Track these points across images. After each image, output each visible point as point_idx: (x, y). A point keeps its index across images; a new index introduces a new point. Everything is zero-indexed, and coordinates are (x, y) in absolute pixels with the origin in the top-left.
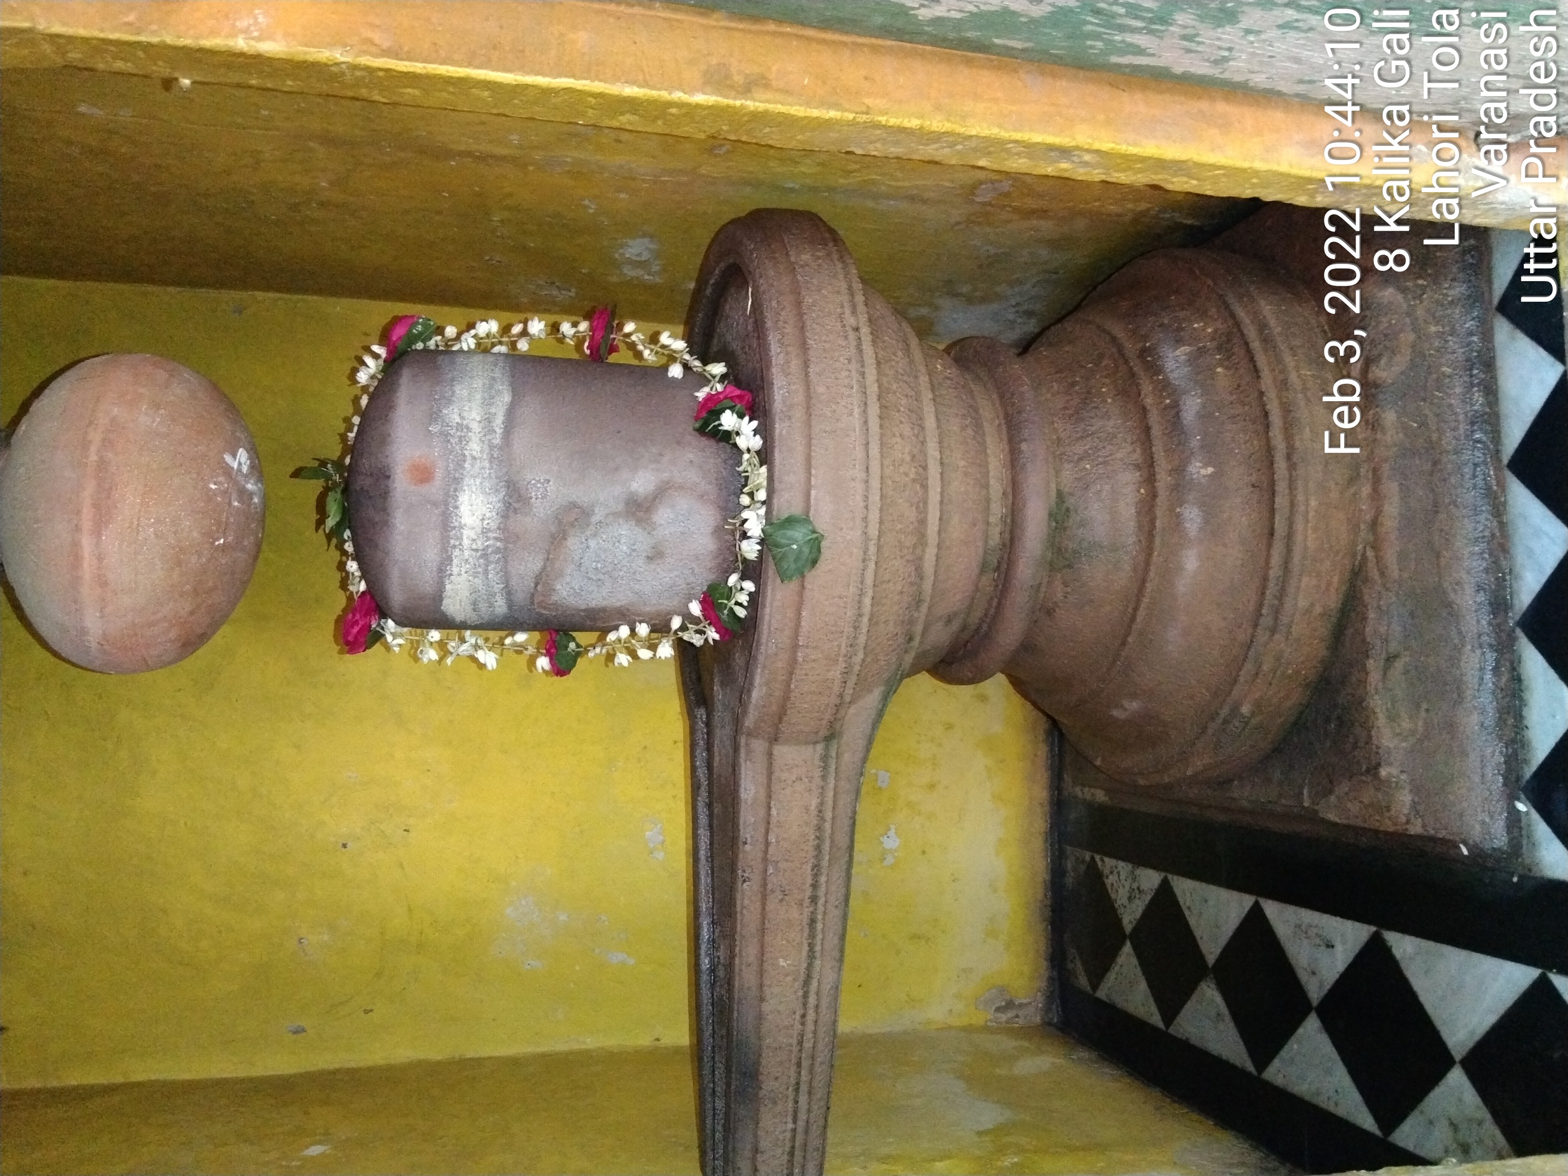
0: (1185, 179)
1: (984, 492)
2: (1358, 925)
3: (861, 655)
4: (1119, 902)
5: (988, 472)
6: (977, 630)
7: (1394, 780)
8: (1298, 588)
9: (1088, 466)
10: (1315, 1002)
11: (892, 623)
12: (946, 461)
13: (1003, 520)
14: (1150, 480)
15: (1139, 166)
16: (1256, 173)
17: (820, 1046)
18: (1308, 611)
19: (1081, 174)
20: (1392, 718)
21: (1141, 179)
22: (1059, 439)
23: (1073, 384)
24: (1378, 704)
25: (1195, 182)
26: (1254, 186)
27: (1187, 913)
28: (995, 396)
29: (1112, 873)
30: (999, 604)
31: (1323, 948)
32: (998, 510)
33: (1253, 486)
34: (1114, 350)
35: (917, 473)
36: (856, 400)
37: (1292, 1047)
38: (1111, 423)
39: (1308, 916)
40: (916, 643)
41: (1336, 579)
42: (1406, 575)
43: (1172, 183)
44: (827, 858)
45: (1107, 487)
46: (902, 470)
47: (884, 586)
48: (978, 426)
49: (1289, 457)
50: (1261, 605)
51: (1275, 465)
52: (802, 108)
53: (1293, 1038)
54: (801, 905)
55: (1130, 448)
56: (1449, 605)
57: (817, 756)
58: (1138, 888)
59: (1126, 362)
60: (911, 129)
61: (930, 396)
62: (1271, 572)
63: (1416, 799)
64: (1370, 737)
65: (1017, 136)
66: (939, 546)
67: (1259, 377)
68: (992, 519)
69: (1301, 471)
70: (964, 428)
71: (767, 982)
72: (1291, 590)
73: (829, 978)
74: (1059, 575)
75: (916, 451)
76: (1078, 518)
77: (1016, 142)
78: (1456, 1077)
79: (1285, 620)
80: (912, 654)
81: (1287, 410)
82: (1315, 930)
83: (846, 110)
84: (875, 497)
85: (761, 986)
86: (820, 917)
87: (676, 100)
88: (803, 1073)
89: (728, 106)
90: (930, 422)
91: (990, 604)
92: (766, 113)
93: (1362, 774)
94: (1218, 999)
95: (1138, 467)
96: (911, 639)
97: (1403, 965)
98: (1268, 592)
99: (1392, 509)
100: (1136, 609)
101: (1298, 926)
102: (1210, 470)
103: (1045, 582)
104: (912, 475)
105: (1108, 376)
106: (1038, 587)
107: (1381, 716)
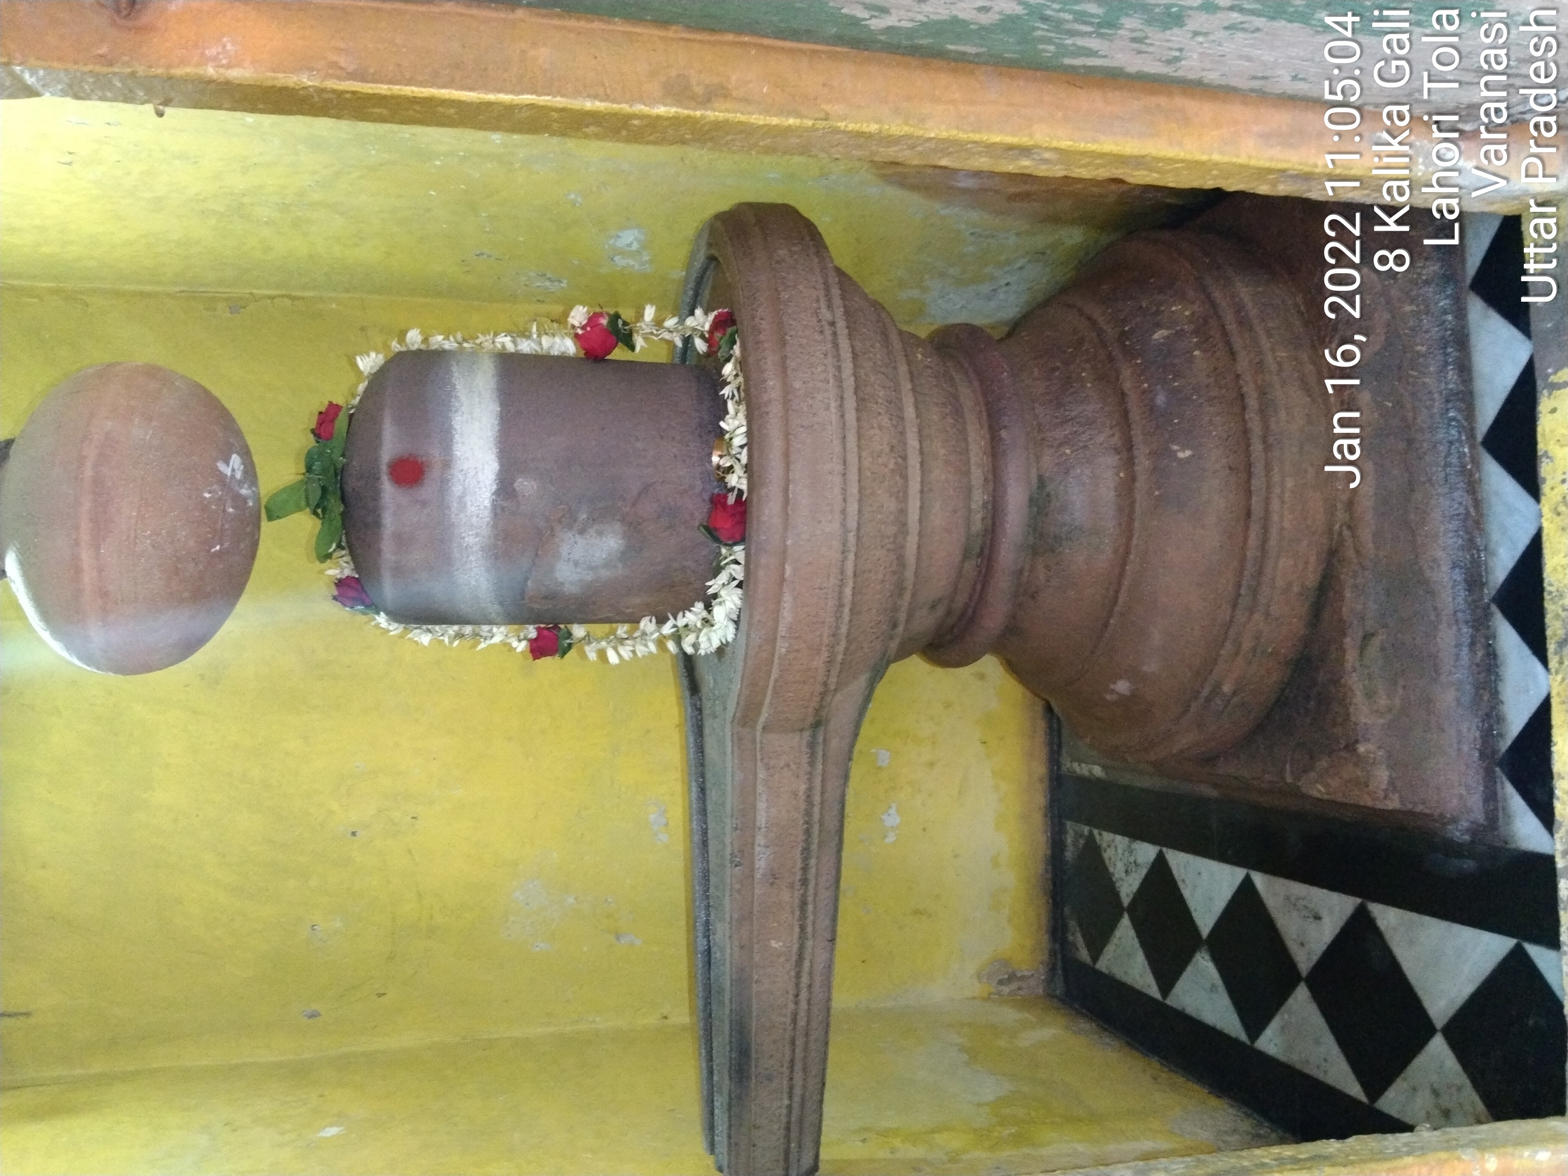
0: (1145, 173)
1: (965, 480)
2: (1344, 897)
3: (843, 644)
4: (1117, 876)
5: (969, 460)
6: (963, 614)
7: (1372, 756)
8: (1275, 568)
9: (1068, 451)
11: (874, 611)
12: (927, 450)
13: (985, 505)
14: (1129, 462)
15: (1098, 161)
16: (1216, 165)
17: (814, 1024)
19: (1042, 171)
20: (1370, 695)
21: (1103, 173)
22: (1039, 425)
23: (1054, 370)
24: (1355, 682)
25: (1155, 175)
26: (1215, 178)
27: (1181, 885)
28: (976, 383)
29: (1109, 846)
30: (983, 588)
32: (979, 497)
33: (1230, 468)
34: (1094, 334)
35: (896, 463)
36: (833, 393)
37: (1283, 1017)
38: (1091, 407)
39: (1298, 889)
40: (900, 629)
41: (1313, 560)
42: (1382, 554)
43: (1133, 176)
44: (816, 841)
45: (1087, 472)
46: (880, 461)
49: (1264, 440)
50: (1239, 586)
51: (1252, 447)
52: (762, 117)
53: (1284, 1007)
55: (1108, 432)
56: (1426, 582)
57: (805, 742)
58: (1135, 862)
59: (1105, 345)
60: (870, 133)
61: (909, 386)
62: (1249, 553)
63: (1394, 775)
64: (1348, 715)
65: (976, 137)
67: (1234, 360)
68: (974, 506)
69: (1276, 453)
72: (1268, 570)
73: (821, 958)
74: (1041, 559)
75: (894, 442)
76: (1058, 504)
77: (975, 142)
78: (1438, 1045)
80: (897, 641)
81: (1263, 392)
83: (806, 117)
86: (810, 899)
87: (637, 112)
88: (797, 1051)
89: (689, 117)
90: (910, 412)
91: (974, 589)
92: (726, 121)
93: (1340, 750)
94: (1212, 970)
95: (1117, 451)
96: (895, 626)
97: (1387, 937)
98: (1246, 573)
99: (1368, 488)
100: (1117, 592)
101: (1287, 898)
102: (1188, 453)
103: (1027, 567)
104: (891, 466)
105: (1087, 361)
106: (1021, 572)
107: (1358, 693)
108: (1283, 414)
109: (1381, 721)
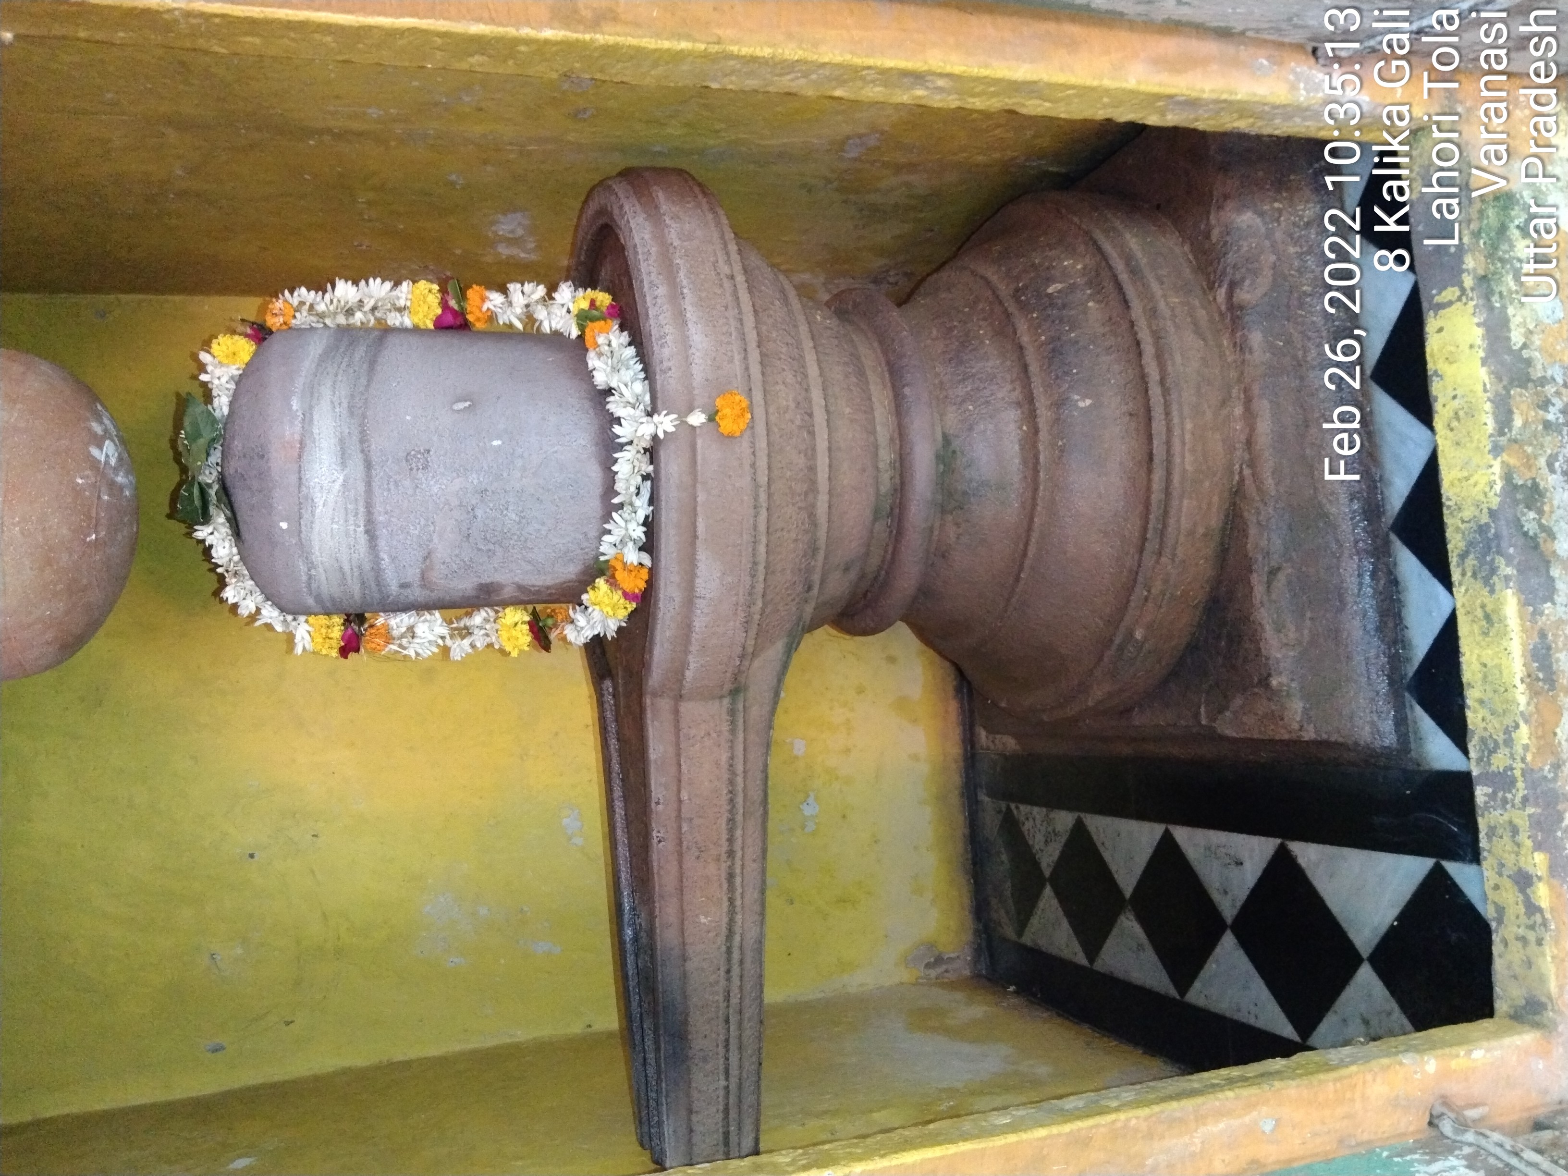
0: (1038, 102)
1: (872, 439)
2: (1264, 839)
3: (760, 604)
4: (1037, 847)
5: (874, 419)
6: (876, 578)
8: (1180, 509)
9: (971, 407)
10: (1229, 920)
11: (788, 572)
12: (832, 409)
13: (892, 465)
14: (1031, 416)
15: (991, 90)
16: (1106, 92)
17: (747, 1002)
18: (1191, 533)
19: (937, 101)
20: (1279, 629)
21: (995, 104)
22: (941, 383)
23: (951, 329)
24: (1264, 616)
25: (1047, 104)
26: (1105, 106)
27: (1101, 849)
28: (876, 344)
30: (895, 549)
31: (1233, 866)
32: (886, 456)
33: (1131, 415)
34: (990, 293)
35: (802, 420)
37: (1211, 967)
38: (990, 364)
39: (1217, 837)
40: (815, 591)
41: (1216, 499)
43: (1027, 106)
44: (741, 811)
45: (991, 427)
46: (787, 416)
47: (779, 534)
48: (861, 373)
49: (1162, 382)
50: (1145, 529)
51: (1150, 392)
52: (653, 40)
53: (1211, 958)
54: (718, 860)
55: (1009, 387)
56: (1326, 516)
57: (724, 710)
59: (1001, 303)
60: (763, 58)
61: (811, 345)
62: (1153, 496)
63: (1307, 706)
64: (1260, 649)
65: (870, 62)
66: (830, 492)
67: (1128, 307)
68: (881, 465)
69: (1174, 396)
70: (847, 376)
71: (688, 941)
72: (1173, 512)
73: (752, 934)
74: (950, 518)
75: (800, 398)
76: (964, 460)
77: (870, 68)
79: (1170, 541)
81: (1157, 337)
82: (1223, 850)
83: (697, 41)
84: (762, 444)
85: (684, 944)
86: (738, 871)
87: (524, 36)
88: (731, 1029)
89: (577, 41)
91: (886, 551)
92: (616, 47)
93: (1254, 687)
94: (1137, 929)
95: (1019, 404)
96: (809, 588)
97: (1309, 874)
98: (1152, 517)
99: (1264, 427)
100: (1026, 544)
101: (1208, 848)
102: (1088, 402)
103: (937, 525)
104: (798, 422)
105: (985, 319)
106: (931, 529)
107: (1267, 627)
108: (1178, 358)
109: (1292, 654)
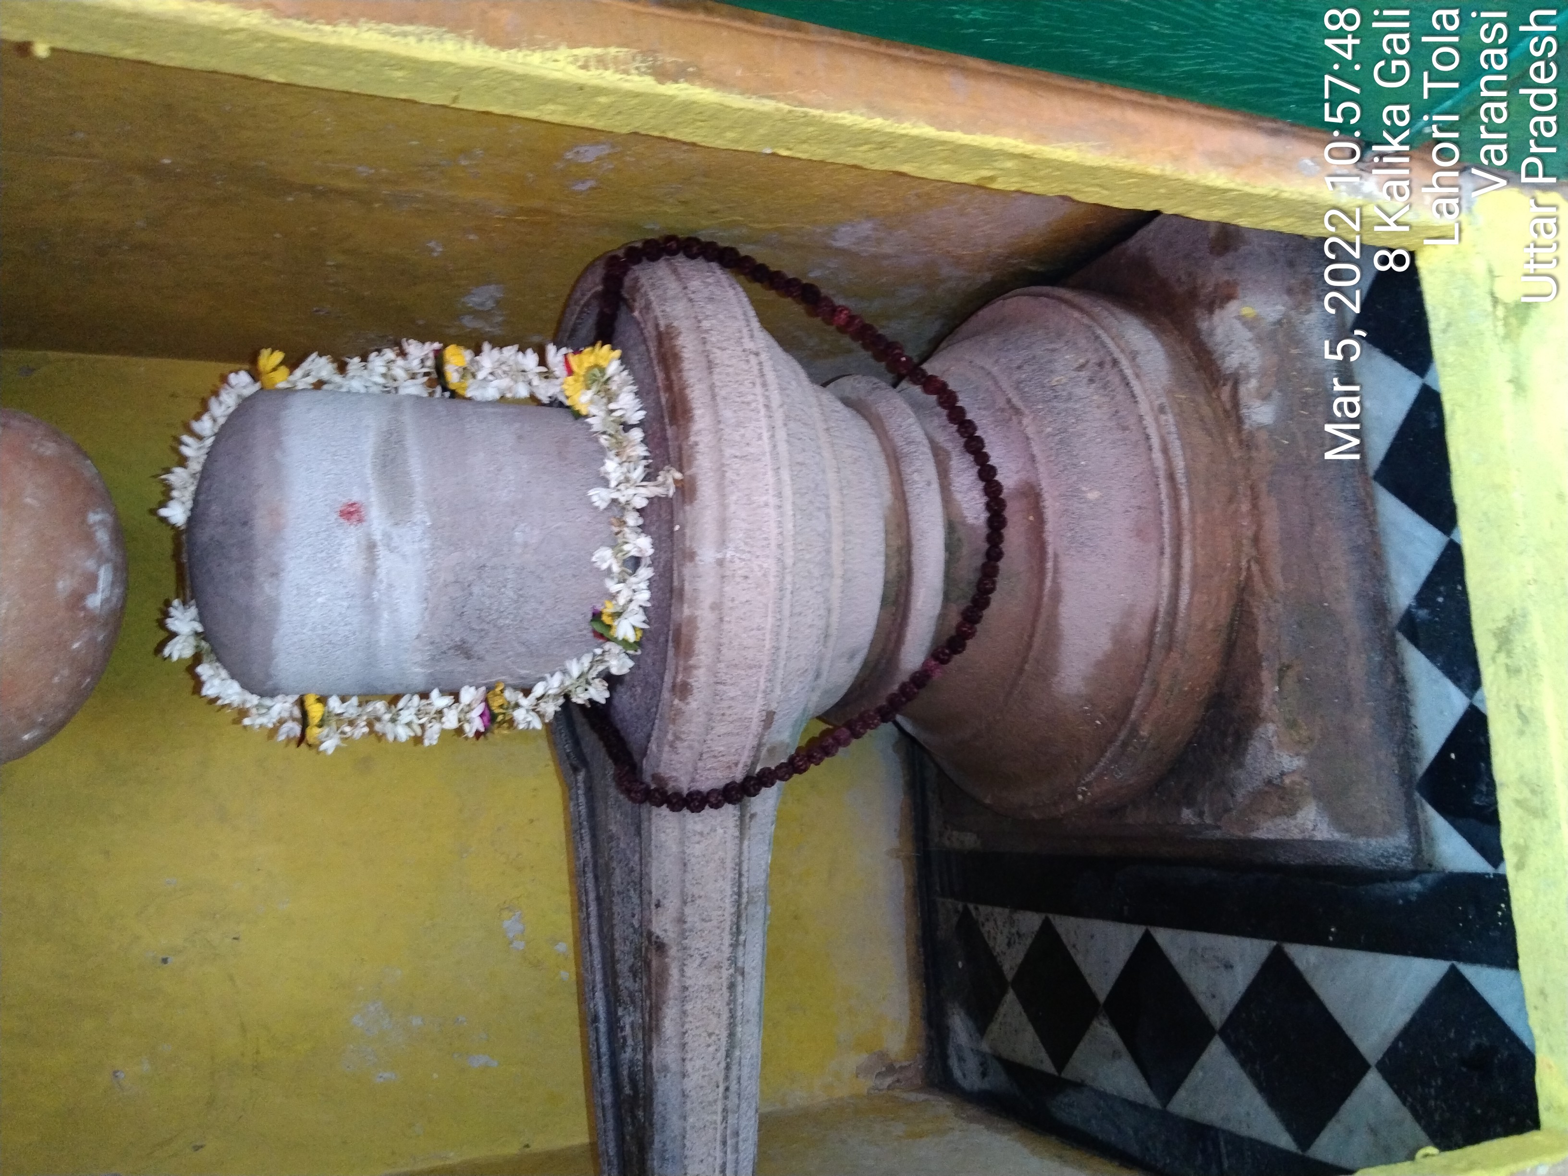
0: (1097, 189)
2: (1256, 942)
4: (998, 949)
7: (1299, 788)
8: (1191, 605)
10: (1218, 1026)
11: (803, 658)
15: (1057, 173)
16: (1166, 181)
17: (743, 1121)
18: (1201, 627)
19: (1001, 182)
20: (1291, 726)
21: (1055, 188)
24: (1276, 713)
25: (1104, 192)
26: (1158, 197)
27: (1072, 952)
29: (988, 920)
30: (897, 638)
31: (1223, 969)
33: (1140, 508)
36: (764, 423)
37: (1197, 1075)
39: (1204, 939)
40: (822, 679)
41: (1224, 595)
42: (1291, 586)
43: (1083, 193)
47: (799, 618)
50: (1154, 623)
52: (737, 99)
53: (1197, 1066)
54: (720, 968)
55: (1015, 477)
56: (1332, 614)
58: (1018, 933)
60: (844, 127)
61: (824, 426)
66: (843, 576)
67: (1136, 402)
70: (857, 460)
71: (688, 1056)
72: (1184, 607)
77: (945, 143)
78: (1373, 1081)
79: (1179, 637)
80: (818, 693)
82: (1211, 953)
84: (789, 524)
85: (682, 1059)
90: (827, 452)
91: (888, 639)
94: (1113, 1036)
95: (1024, 495)
96: (818, 676)
97: (1308, 978)
98: (1161, 610)
99: (1272, 523)
100: (1031, 636)
101: (1193, 950)
102: (1097, 494)
109: (1304, 752)
